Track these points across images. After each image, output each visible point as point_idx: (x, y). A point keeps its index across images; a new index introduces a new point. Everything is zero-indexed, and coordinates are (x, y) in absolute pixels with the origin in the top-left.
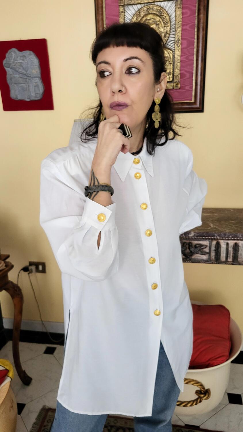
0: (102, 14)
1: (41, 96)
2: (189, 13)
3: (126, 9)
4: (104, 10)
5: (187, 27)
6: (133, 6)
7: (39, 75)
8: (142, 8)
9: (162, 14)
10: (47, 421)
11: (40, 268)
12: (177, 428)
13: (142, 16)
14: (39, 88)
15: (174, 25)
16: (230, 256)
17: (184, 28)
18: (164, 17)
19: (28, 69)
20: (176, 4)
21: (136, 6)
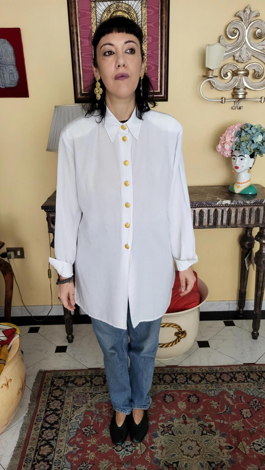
0: (75, 8)
1: (16, 83)
2: (153, 12)
3: (97, 5)
4: (77, 4)
5: (151, 25)
6: (104, 2)
7: (14, 63)
8: (111, 5)
9: (130, 12)
10: (47, 380)
11: (19, 253)
12: (160, 369)
13: (112, 12)
14: (14, 76)
15: (141, 23)
16: (197, 222)
17: (149, 25)
18: (132, 14)
19: (2, 57)
20: (141, 4)
21: (106, 2)
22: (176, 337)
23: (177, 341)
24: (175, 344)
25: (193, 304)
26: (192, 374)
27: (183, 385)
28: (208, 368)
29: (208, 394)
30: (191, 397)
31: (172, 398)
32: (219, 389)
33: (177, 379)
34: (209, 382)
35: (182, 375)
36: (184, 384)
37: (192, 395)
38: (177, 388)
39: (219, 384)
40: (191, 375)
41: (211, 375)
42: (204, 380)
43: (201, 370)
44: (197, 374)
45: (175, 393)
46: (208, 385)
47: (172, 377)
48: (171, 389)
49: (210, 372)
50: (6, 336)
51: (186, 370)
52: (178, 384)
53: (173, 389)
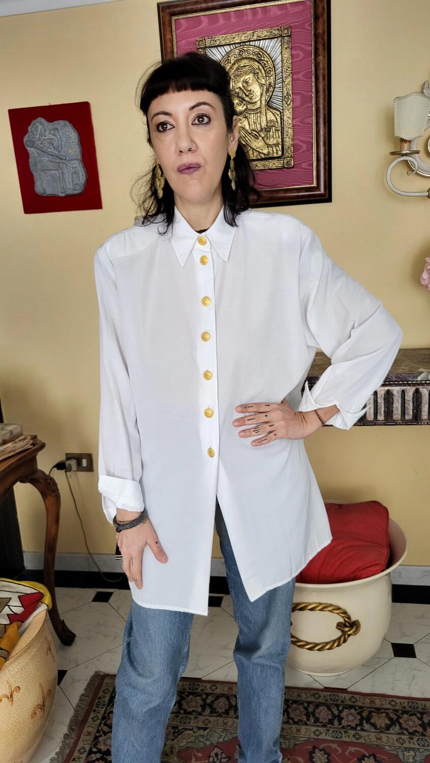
1: (82, 188)
2: (302, 55)
5: (300, 76)
6: (219, 48)
7: (80, 157)
8: (232, 50)
9: (263, 58)
10: (103, 691)
11: (84, 463)
12: (312, 692)
13: (232, 62)
14: (79, 177)
15: (281, 74)
16: (380, 412)
17: (295, 77)
18: (265, 62)
19: (62, 148)
20: (282, 43)
21: (222, 48)
22: (339, 633)
23: (342, 640)
24: (338, 646)
25: (372, 569)
26: (373, 710)
27: (353, 732)
28: (406, 701)
29: (401, 756)
30: (366, 759)
31: (326, 756)
32: (425, 750)
33: (343, 718)
34: (405, 732)
35: (353, 711)
36: (354, 729)
37: (368, 755)
38: (339, 737)
39: (426, 738)
40: (370, 712)
41: (412, 717)
42: (396, 725)
43: (393, 703)
44: (383, 711)
45: (335, 746)
46: (403, 737)
47: (332, 713)
48: (327, 738)
49: (410, 709)
50: (23, 606)
51: (361, 700)
52: (343, 727)
53: (332, 739)
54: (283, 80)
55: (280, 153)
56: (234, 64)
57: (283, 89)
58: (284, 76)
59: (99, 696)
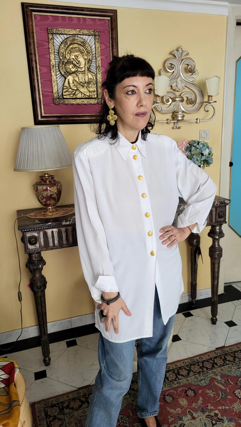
0: (33, 38)
2: (105, 47)
3: (54, 37)
4: (35, 35)
5: (104, 57)
6: (61, 35)
8: (68, 38)
15: (95, 55)
17: (102, 57)
18: (87, 47)
20: (95, 39)
21: (62, 35)
26: (179, 369)
27: (176, 382)
28: (189, 360)
29: (200, 384)
30: (188, 391)
31: (171, 397)
32: (208, 378)
33: (168, 377)
34: (196, 373)
35: (170, 372)
36: (175, 380)
37: (187, 389)
38: (171, 386)
39: (205, 373)
40: (178, 370)
41: (195, 366)
42: (191, 372)
43: (185, 363)
44: (182, 368)
45: (172, 391)
46: (196, 376)
48: (167, 389)
49: (192, 363)
50: (6, 374)
51: (171, 366)
52: (171, 381)
53: (169, 388)
54: (96, 58)
55: (96, 96)
56: (70, 45)
57: (96, 63)
58: (97, 56)
59: (37, 416)
